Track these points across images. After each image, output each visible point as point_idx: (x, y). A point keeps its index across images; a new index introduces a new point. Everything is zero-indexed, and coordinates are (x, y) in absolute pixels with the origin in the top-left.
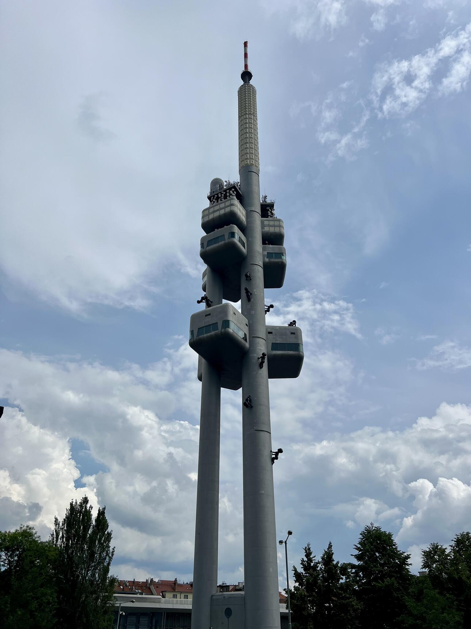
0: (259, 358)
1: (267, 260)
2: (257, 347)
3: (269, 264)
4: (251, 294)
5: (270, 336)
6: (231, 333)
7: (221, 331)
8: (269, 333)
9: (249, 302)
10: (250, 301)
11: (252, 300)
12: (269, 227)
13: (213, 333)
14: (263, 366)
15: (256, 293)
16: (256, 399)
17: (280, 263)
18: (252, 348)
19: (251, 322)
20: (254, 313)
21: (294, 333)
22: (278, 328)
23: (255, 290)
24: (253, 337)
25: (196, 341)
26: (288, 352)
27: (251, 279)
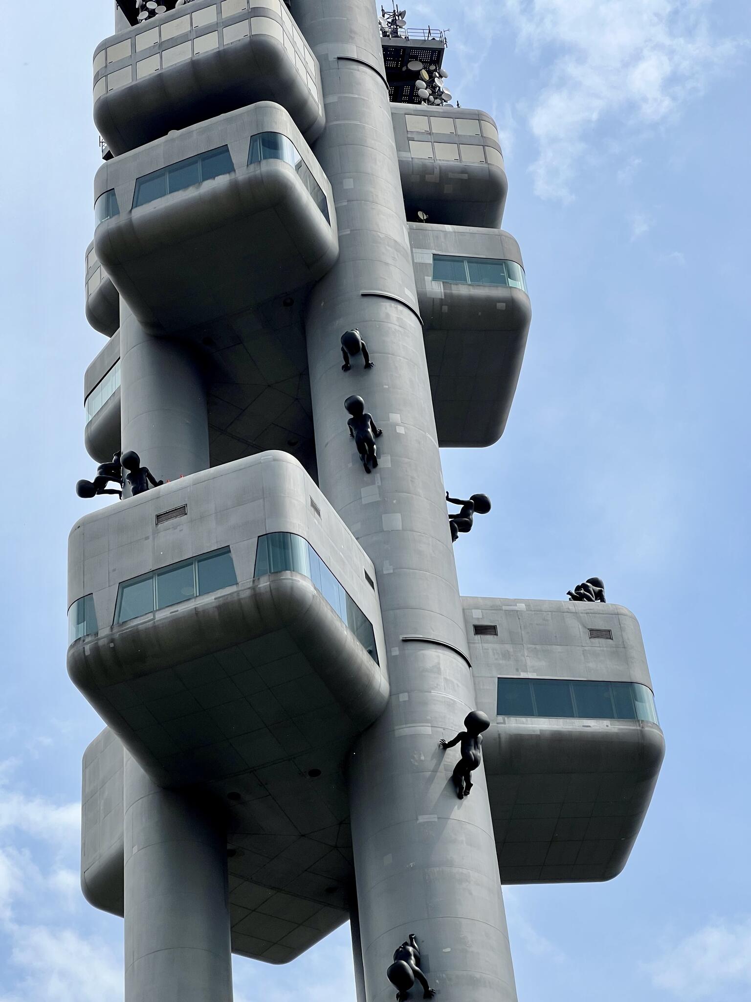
0: (445, 746)
1: (436, 289)
2: (434, 693)
3: (445, 309)
4: (378, 434)
5: (486, 645)
6: (310, 595)
7: (253, 588)
8: (480, 630)
9: (368, 471)
10: (375, 465)
11: (384, 462)
12: (433, 143)
13: (208, 601)
14: (469, 785)
15: (401, 430)
16: (448, 950)
17: (501, 306)
18: (404, 697)
19: (388, 569)
20: (401, 529)
21: (606, 634)
22: (522, 606)
23: (395, 417)
24: (405, 641)
25: (113, 648)
26: (585, 725)
27: (368, 366)
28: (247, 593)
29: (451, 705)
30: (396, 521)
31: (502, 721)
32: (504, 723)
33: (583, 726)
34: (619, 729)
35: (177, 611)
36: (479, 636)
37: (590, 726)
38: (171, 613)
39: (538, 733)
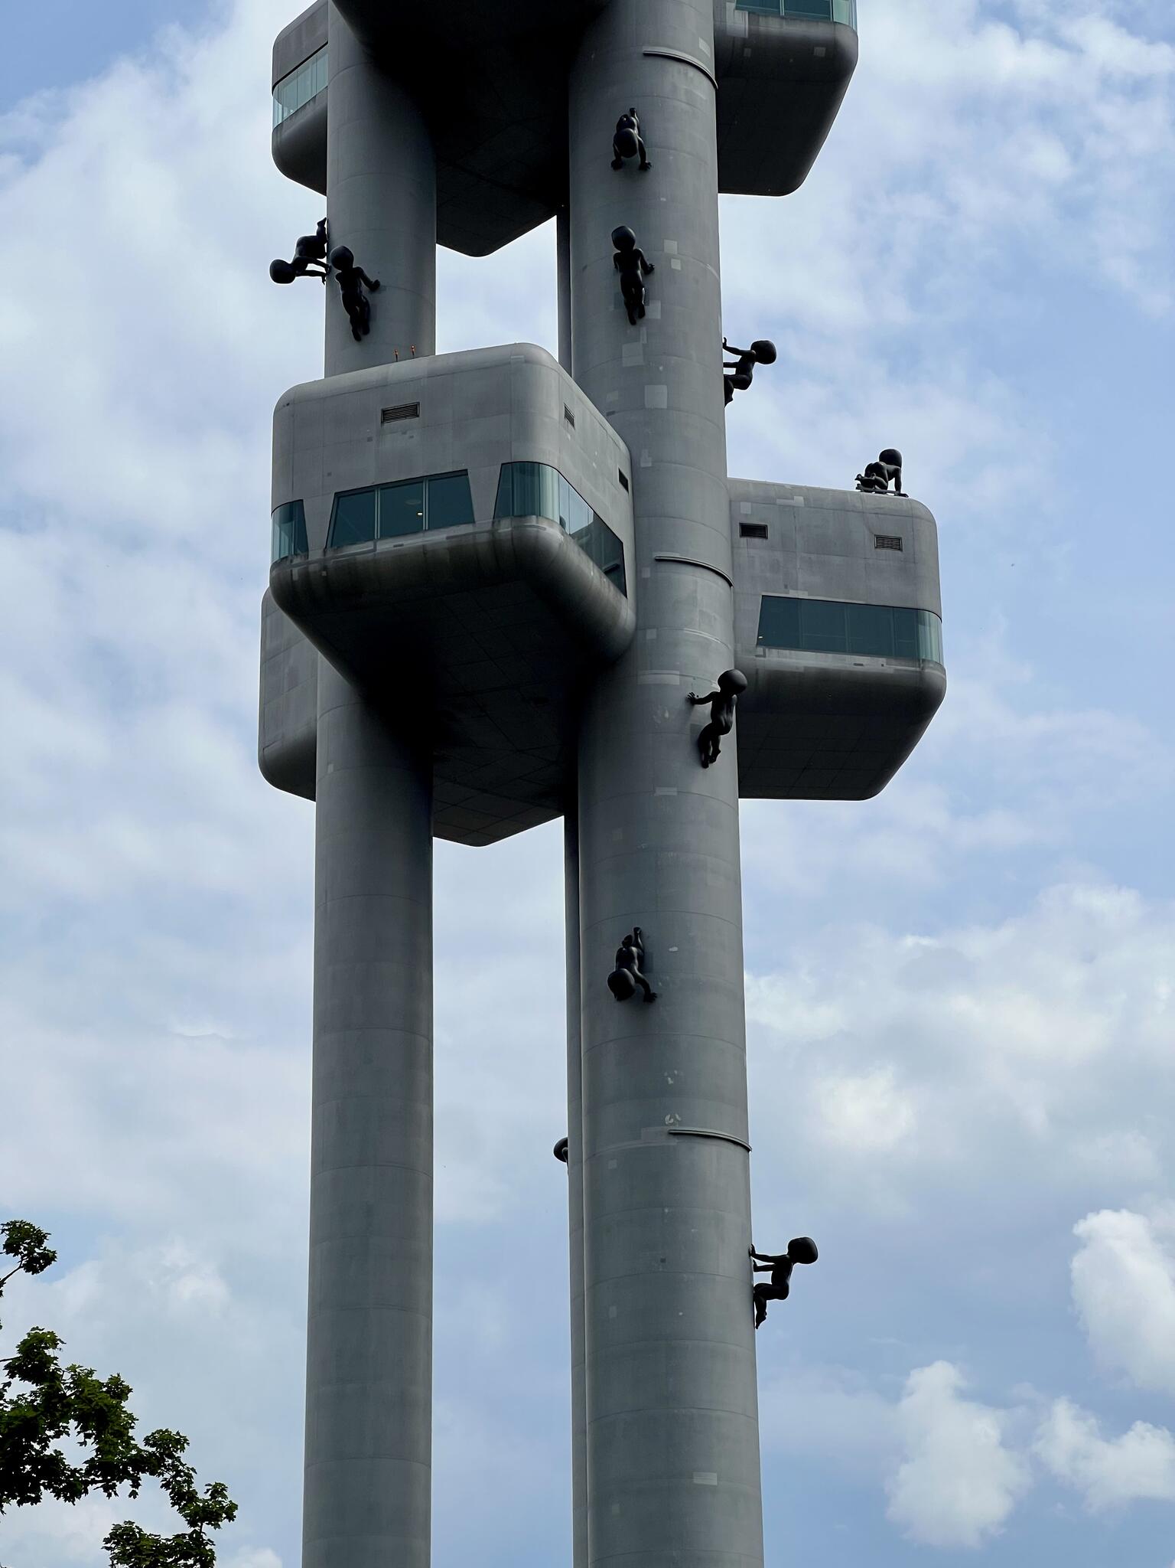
0: (693, 701)
1: (739, 23)
2: (687, 631)
3: (748, 54)
4: (648, 270)
5: (752, 552)
6: (556, 545)
7: (492, 532)
8: (751, 531)
9: (633, 322)
10: (642, 314)
13: (437, 538)
14: (717, 752)
15: (676, 265)
16: (675, 949)
17: (820, 51)
19: (645, 462)
20: (666, 407)
21: (895, 543)
22: (799, 500)
23: (671, 246)
24: (660, 560)
25: (326, 578)
26: (858, 662)
27: (645, 167)
28: (484, 538)
29: (705, 645)
30: (659, 396)
31: (762, 653)
32: (764, 656)
33: (855, 664)
34: (896, 670)
35: (402, 545)
36: (745, 538)
37: (862, 665)
38: (395, 546)
39: (802, 670)
